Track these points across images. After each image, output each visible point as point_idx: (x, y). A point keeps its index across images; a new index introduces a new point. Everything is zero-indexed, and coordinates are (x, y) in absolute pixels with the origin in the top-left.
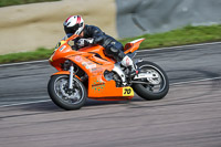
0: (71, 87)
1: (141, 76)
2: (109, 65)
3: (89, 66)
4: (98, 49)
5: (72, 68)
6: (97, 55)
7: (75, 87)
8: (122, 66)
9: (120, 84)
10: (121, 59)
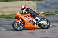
1: (41, 22)
4: (29, 14)
5: (20, 19)
6: (28, 16)
7: (20, 25)
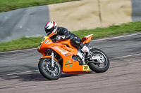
0: (53, 66)
1: (93, 58)
2: (75, 52)
3: (63, 53)
4: (68, 42)
5: (53, 54)
6: (67, 46)
7: (55, 66)
8: (82, 52)
9: (81, 63)
10: (82, 48)
